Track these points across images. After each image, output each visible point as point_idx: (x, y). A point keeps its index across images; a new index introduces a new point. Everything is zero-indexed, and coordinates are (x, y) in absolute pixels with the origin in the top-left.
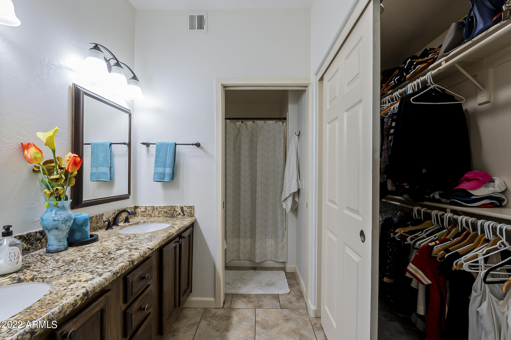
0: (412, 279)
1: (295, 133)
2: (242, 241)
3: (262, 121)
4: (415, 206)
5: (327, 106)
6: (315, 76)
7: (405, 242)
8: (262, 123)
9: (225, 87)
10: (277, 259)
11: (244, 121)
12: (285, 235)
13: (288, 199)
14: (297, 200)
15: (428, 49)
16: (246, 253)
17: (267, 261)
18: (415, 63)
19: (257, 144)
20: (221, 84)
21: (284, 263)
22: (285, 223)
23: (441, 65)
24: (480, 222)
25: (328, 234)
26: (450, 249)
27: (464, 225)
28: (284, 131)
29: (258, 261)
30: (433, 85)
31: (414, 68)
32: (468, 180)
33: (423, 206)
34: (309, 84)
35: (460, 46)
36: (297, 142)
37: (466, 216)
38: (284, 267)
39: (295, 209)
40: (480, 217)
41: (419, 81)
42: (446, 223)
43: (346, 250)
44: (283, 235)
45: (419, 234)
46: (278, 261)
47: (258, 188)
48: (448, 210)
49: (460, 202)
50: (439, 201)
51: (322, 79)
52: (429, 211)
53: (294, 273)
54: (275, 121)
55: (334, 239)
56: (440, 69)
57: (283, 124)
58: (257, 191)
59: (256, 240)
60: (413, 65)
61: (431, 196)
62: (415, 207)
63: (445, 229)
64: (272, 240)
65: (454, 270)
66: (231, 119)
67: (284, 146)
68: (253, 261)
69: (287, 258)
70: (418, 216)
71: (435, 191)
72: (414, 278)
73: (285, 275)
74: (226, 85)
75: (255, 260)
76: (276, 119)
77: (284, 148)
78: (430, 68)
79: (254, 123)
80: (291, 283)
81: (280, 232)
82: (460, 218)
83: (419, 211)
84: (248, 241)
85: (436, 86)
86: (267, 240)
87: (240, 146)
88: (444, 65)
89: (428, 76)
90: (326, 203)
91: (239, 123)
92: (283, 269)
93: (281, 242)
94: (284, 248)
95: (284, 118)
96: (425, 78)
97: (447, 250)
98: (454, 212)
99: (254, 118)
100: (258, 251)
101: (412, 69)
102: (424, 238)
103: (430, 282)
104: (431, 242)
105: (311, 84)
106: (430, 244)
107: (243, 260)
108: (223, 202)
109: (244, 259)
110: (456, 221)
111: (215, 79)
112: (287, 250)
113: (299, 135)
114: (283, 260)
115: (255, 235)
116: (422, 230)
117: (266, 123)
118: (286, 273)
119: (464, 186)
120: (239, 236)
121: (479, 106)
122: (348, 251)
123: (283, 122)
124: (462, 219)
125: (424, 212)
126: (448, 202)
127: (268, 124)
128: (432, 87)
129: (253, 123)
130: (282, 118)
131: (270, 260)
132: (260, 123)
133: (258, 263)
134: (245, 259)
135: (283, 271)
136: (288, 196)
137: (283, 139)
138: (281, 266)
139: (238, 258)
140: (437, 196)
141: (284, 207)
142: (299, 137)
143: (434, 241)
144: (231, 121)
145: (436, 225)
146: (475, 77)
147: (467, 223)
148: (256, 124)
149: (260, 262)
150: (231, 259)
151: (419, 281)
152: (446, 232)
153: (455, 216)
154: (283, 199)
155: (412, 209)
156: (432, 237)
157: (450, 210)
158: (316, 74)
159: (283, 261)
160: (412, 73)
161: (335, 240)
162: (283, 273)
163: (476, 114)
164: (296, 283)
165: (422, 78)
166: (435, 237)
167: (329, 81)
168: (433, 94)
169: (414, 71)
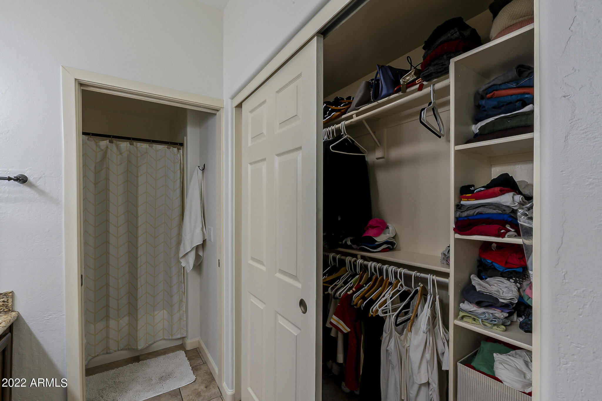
0: (331, 328)
1: (199, 167)
2: (112, 323)
3: (147, 143)
4: (330, 252)
5: (248, 142)
6: (230, 100)
7: (325, 293)
8: (146, 147)
9: (81, 84)
10: (172, 336)
11: (115, 140)
12: (184, 301)
13: (189, 254)
14: (201, 253)
15: (339, 97)
16: (121, 340)
17: (156, 342)
18: (330, 109)
19: (137, 177)
20: (76, 79)
21: (183, 338)
22: (183, 284)
23: (353, 118)
24: (385, 267)
25: (251, 300)
26: (366, 296)
27: (373, 270)
28: (180, 161)
29: (142, 347)
30: (346, 135)
31: (329, 114)
32: (373, 227)
33: (338, 253)
34: (222, 108)
35: (368, 104)
36: (201, 178)
37: (374, 262)
38: (182, 344)
39: (198, 266)
40: (384, 262)
41: (333, 127)
42: (358, 269)
43: (279, 321)
44: (181, 301)
45: (337, 283)
46: (173, 339)
47: (141, 241)
48: (359, 256)
49: (368, 248)
50: (350, 247)
51: (240, 106)
52: (343, 257)
53: (198, 349)
54: (166, 146)
55: (261, 306)
56: (352, 121)
57: (178, 151)
58: (139, 245)
59: (139, 317)
60: (328, 110)
61: (344, 242)
62: (331, 254)
63: (357, 274)
64: (164, 311)
65: (371, 316)
66: (90, 135)
67: (181, 181)
68: (133, 349)
69: (187, 332)
70: (334, 263)
71: (347, 237)
72: (333, 328)
73: (185, 355)
74: (85, 82)
75: (137, 347)
76: (169, 144)
77: (180, 183)
78: (344, 117)
79: (133, 145)
80: (195, 364)
81: (176, 299)
82: (370, 264)
83: (334, 258)
84: (125, 321)
85: (349, 137)
86: (156, 313)
87: (107, 179)
88: (355, 119)
89: (342, 125)
90: (247, 261)
91: (104, 143)
92: (182, 347)
93: (177, 312)
94: (182, 319)
95: (179, 143)
96: (339, 126)
97: (364, 298)
98: (364, 258)
99: (132, 138)
100: (141, 333)
101: (327, 114)
102: (342, 287)
103: (349, 330)
104: (349, 290)
105: (223, 108)
106: (349, 293)
107: (115, 351)
108: (82, 276)
109: (116, 349)
110: (366, 266)
111: (61, 67)
112: (187, 320)
113: (203, 169)
114: (182, 335)
115: (137, 310)
116: (339, 278)
117: (152, 147)
118: (186, 352)
119: (370, 233)
120: (107, 317)
121: (377, 159)
122: (281, 321)
123: (178, 149)
124: (371, 265)
125: (338, 259)
126: (358, 248)
127: (156, 149)
128: (345, 137)
129: (130, 145)
130: (178, 143)
131: (161, 340)
132: (144, 146)
133: (141, 350)
134: (118, 349)
135: (182, 351)
136: (189, 251)
137: (179, 172)
138: (179, 343)
139: (107, 351)
140: (349, 243)
141: (183, 264)
142: (203, 173)
143: (351, 288)
144: (89, 138)
145: (349, 271)
146: (374, 132)
147: (375, 268)
148: (137, 147)
149: (145, 347)
150: (93, 355)
151: (338, 329)
152: (358, 277)
153: (366, 262)
154: (181, 255)
155: (328, 256)
156: (349, 285)
157: (361, 256)
158: (233, 98)
159: (182, 337)
160: (327, 119)
161: (262, 308)
162: (182, 354)
163: (375, 166)
164: (201, 363)
165: (337, 126)
166: (351, 284)
167: (251, 112)
168: (346, 144)
169: (329, 118)
